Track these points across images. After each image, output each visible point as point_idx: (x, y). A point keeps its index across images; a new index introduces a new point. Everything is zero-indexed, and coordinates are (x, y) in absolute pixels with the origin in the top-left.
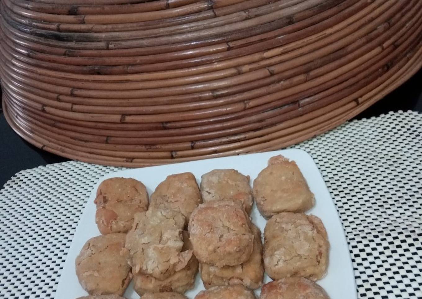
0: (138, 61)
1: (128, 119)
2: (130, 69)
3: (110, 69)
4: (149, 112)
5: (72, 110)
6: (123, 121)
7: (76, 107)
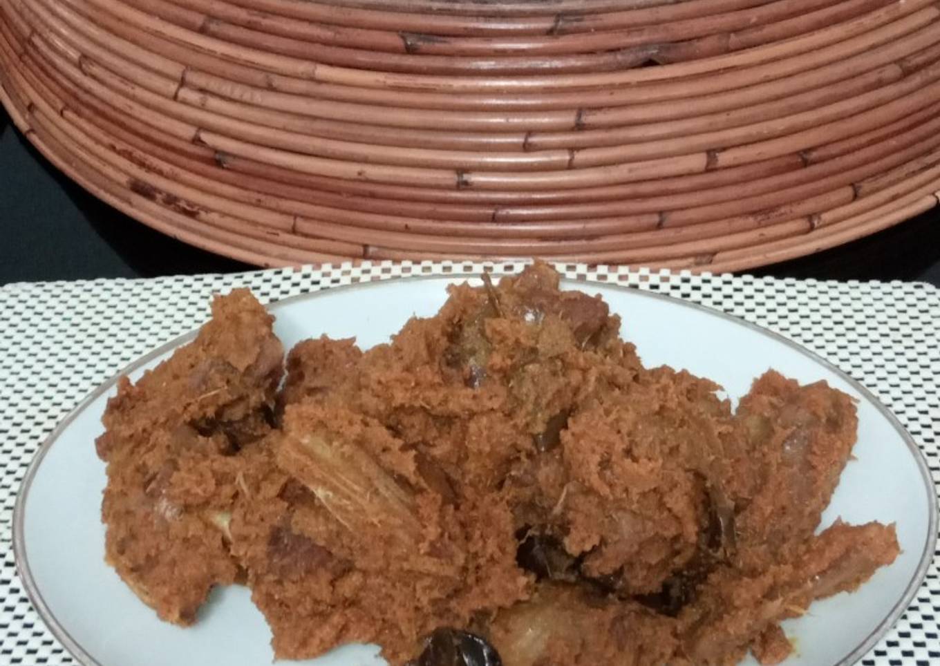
0: (754, 20)
1: (724, 158)
2: (734, 39)
3: (684, 49)
4: (777, 133)
5: (570, 167)
6: (710, 167)
7: (580, 156)
